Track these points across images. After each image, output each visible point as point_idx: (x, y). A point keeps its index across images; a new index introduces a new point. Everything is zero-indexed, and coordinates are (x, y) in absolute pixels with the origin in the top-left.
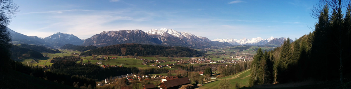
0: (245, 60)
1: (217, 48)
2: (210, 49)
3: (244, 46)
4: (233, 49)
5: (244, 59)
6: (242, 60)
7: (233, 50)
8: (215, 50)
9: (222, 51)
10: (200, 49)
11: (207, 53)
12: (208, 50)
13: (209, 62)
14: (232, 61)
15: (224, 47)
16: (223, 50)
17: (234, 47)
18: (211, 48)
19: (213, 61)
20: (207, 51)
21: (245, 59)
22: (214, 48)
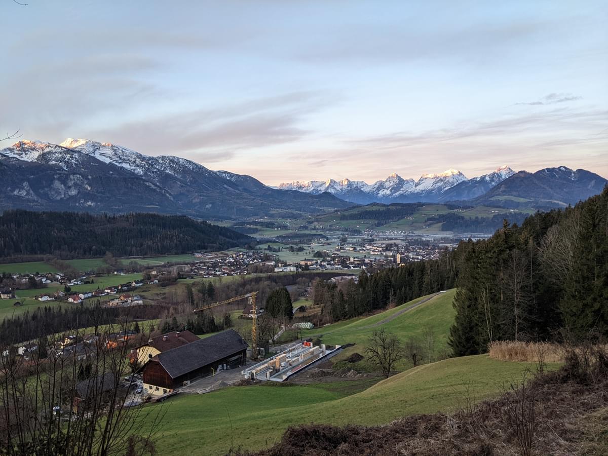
0: (398, 261)
1: (293, 217)
2: (266, 219)
3: (392, 205)
4: (352, 217)
5: (394, 257)
6: (386, 256)
7: (350, 221)
8: (288, 223)
9: (312, 226)
10: (231, 219)
11: (257, 236)
12: (262, 224)
13: (271, 269)
14: (352, 263)
15: (319, 210)
16: (315, 223)
17: (355, 211)
18: (272, 216)
19: (286, 265)
20: (259, 227)
21: (398, 256)
22: (284, 216)
